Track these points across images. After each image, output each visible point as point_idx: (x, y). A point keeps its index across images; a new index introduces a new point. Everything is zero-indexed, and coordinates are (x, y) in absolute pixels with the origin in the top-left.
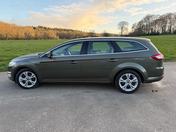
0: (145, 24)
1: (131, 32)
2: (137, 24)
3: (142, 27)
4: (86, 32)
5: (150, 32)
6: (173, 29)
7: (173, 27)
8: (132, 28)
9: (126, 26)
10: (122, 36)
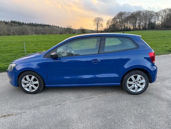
0: (118, 20)
1: (106, 28)
2: (111, 20)
3: (116, 23)
4: (63, 27)
5: (123, 28)
6: (142, 25)
7: (142, 23)
8: (107, 24)
9: (101, 22)
10: (98, 32)
